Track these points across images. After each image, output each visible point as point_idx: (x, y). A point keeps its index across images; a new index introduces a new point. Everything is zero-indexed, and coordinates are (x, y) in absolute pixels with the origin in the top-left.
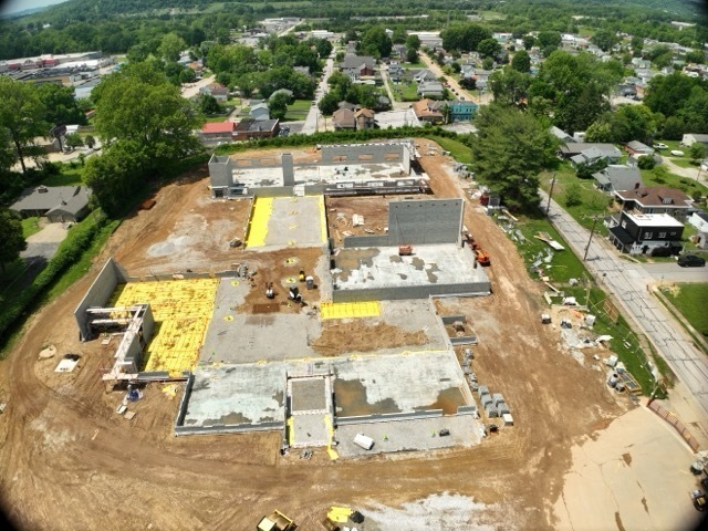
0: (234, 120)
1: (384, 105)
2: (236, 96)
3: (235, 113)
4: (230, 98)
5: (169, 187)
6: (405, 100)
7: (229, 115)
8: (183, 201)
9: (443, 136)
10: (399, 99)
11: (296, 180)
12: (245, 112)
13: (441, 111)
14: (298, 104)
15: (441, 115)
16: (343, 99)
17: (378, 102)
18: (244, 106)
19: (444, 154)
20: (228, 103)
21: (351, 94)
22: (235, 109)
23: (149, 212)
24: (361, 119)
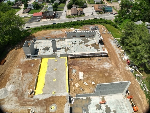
0: (43, 11)
1: (85, 6)
2: (45, 2)
3: (44, 8)
4: (43, 3)
5: (13, 50)
6: (91, 4)
7: (42, 9)
8: (16, 59)
9: (107, 24)
10: (89, 3)
11: (57, 47)
12: (47, 7)
13: (102, 9)
14: (62, 5)
15: (102, 10)
16: (74, 4)
17: (83, 5)
18: (46, 6)
19: (109, 33)
20: (42, 4)
21: (76, 2)
22: (44, 6)
23: (3, 66)
24: (79, 12)
